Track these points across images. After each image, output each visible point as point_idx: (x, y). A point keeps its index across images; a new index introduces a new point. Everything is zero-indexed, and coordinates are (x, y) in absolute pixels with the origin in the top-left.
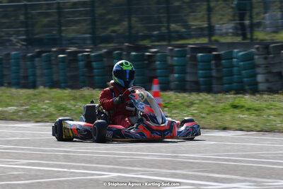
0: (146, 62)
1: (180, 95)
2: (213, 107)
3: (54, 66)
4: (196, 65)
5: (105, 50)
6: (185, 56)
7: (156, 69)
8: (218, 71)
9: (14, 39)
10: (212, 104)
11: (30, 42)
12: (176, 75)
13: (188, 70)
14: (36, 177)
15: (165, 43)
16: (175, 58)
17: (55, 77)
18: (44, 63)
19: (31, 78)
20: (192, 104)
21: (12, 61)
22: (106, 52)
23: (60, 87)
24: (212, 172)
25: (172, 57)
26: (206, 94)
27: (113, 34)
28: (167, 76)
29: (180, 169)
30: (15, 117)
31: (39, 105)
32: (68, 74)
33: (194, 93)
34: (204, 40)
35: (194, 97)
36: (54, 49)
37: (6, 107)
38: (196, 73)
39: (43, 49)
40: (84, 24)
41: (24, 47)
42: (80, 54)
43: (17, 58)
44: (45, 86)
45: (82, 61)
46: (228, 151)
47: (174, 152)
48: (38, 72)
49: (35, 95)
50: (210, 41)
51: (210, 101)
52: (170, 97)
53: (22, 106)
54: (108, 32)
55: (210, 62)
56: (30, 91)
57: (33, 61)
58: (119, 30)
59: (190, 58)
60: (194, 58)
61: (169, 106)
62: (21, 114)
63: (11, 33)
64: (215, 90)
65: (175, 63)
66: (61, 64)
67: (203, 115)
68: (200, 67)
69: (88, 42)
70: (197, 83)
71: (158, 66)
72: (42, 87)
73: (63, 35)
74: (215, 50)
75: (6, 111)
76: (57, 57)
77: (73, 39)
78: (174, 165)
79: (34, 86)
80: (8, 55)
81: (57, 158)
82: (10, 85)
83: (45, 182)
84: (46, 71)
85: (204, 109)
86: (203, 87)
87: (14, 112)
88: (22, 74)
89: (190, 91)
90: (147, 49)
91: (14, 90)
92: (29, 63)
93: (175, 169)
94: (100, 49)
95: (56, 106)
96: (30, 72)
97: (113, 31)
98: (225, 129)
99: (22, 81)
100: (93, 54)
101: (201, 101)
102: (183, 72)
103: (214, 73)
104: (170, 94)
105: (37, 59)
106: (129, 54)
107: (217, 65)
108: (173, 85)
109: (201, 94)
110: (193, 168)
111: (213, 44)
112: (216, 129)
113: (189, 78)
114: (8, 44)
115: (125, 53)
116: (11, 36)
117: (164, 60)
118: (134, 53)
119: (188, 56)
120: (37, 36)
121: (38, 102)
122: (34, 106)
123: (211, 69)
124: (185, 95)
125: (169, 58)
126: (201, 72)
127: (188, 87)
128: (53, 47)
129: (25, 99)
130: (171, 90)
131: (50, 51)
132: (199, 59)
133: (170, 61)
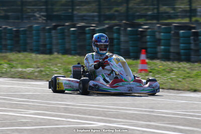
0: (139, 36)
1: (164, 63)
2: (188, 73)
3: (66, 37)
4: (178, 40)
5: (107, 26)
6: (170, 33)
7: (146, 42)
8: (196, 45)
9: (37, 15)
10: (188, 71)
11: (49, 17)
12: (162, 47)
13: (172, 43)
14: (40, 124)
15: (155, 22)
16: (162, 34)
17: (67, 46)
18: (59, 35)
19: (48, 46)
20: (172, 70)
21: (34, 32)
22: (108, 27)
23: (71, 54)
24: (179, 125)
25: (160, 32)
26: (185, 63)
27: (116, 13)
28: (155, 48)
29: (154, 122)
30: (31, 76)
31: (52, 67)
32: (78, 44)
33: (176, 62)
34: (186, 20)
35: (175, 65)
36: (67, 24)
37: (26, 68)
38: (179, 46)
39: (59, 23)
40: (94, 5)
41: (44, 21)
42: (87, 29)
43: (38, 30)
44: (58, 53)
45: (89, 34)
46: (195, 108)
47: (151, 108)
48: (54, 41)
49: (50, 59)
50: (191, 21)
51: (187, 68)
52: (156, 65)
53: (38, 68)
54: (112, 12)
55: (189, 37)
56: (47, 56)
57: (50, 32)
58: (121, 10)
59: (174, 34)
60: (177, 34)
61: (154, 71)
62: (36, 74)
63: (36, 10)
64: (193, 59)
65: (162, 38)
66: (72, 36)
67: (180, 79)
68: (181, 41)
69: (96, 19)
70: (178, 54)
71: (148, 40)
72: (56, 53)
73: (75, 12)
74: (194, 28)
75: (25, 72)
76: (69, 30)
77: (84, 16)
78: (150, 118)
79: (51, 53)
80: (31, 27)
81: (59, 110)
82: (32, 51)
83: (47, 129)
84: (60, 41)
85: (181, 75)
86: (183, 57)
87: (31, 73)
88: (41, 42)
89: (173, 60)
90: (140, 25)
91: (34, 55)
92: (47, 34)
93: (150, 121)
94: (104, 25)
95: (65, 69)
96: (48, 41)
97: (116, 11)
98: (195, 91)
99: (42, 49)
100: (97, 29)
101: (180, 68)
102: (168, 45)
103: (192, 46)
104: (157, 62)
105: (53, 31)
106: (125, 29)
107: (195, 40)
108: (159, 55)
109: (181, 63)
110: (164, 121)
111: (193, 24)
112: (188, 91)
113: (172, 50)
114: (32, 19)
115: (122, 28)
116: (35, 12)
117: (153, 34)
118: (129, 29)
119: (173, 32)
120: (55, 13)
121: (52, 65)
122: (48, 68)
123: (190, 43)
124: (169, 63)
125: (157, 33)
126: (182, 45)
127: (171, 57)
128: (67, 22)
129: (42, 62)
130: (158, 58)
131: (63, 26)
132: (181, 35)
133: (158, 36)
